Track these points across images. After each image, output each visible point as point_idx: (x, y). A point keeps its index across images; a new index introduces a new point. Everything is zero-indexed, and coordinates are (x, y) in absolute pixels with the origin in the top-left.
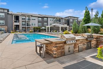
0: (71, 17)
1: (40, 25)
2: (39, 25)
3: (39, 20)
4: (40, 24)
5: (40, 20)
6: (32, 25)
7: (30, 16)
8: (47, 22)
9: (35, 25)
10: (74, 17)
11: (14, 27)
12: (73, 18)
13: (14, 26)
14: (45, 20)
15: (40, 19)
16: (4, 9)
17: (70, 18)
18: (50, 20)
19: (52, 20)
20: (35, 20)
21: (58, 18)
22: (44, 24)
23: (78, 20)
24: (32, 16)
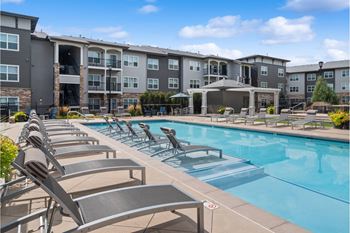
0: (263, 57)
1: (156, 86)
2: (151, 86)
3: (151, 66)
4: (155, 82)
5: (156, 66)
6: (126, 85)
7: (121, 50)
8: (179, 74)
9: (136, 85)
10: (273, 59)
11: (57, 94)
12: (270, 62)
13: (57, 87)
14: (171, 66)
15: (155, 62)
16: (17, 18)
17: (258, 60)
18: (191, 68)
19: (198, 69)
20: (136, 64)
21: (219, 62)
22: (170, 82)
23: (285, 68)
24: (126, 49)
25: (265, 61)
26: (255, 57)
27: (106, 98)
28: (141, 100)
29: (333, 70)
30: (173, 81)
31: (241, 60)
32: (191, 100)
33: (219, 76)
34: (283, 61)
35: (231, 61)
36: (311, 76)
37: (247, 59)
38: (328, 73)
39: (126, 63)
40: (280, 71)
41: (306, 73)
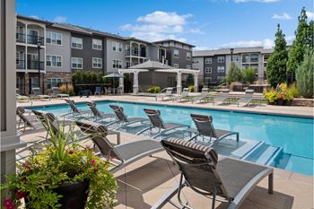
0: (175, 42)
1: (80, 66)
2: (74, 65)
3: (74, 45)
4: (77, 61)
5: (79, 46)
6: (49, 64)
7: (44, 26)
8: (103, 54)
9: (59, 64)
10: (183, 44)
12: (180, 47)
14: (95, 46)
15: (79, 41)
17: (171, 45)
18: (114, 49)
19: (120, 50)
20: (59, 42)
21: (139, 44)
22: (94, 62)
23: (191, 52)
24: (49, 26)
25: (177, 46)
26: (169, 42)
27: (27, 78)
28: (73, 80)
29: (225, 55)
30: (96, 61)
31: (157, 43)
32: (121, 80)
33: (139, 57)
34: (191, 46)
35: (149, 44)
36: (208, 60)
37: (162, 43)
38: (221, 58)
39: (49, 41)
40: (188, 55)
41: (205, 57)
